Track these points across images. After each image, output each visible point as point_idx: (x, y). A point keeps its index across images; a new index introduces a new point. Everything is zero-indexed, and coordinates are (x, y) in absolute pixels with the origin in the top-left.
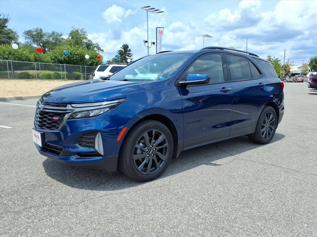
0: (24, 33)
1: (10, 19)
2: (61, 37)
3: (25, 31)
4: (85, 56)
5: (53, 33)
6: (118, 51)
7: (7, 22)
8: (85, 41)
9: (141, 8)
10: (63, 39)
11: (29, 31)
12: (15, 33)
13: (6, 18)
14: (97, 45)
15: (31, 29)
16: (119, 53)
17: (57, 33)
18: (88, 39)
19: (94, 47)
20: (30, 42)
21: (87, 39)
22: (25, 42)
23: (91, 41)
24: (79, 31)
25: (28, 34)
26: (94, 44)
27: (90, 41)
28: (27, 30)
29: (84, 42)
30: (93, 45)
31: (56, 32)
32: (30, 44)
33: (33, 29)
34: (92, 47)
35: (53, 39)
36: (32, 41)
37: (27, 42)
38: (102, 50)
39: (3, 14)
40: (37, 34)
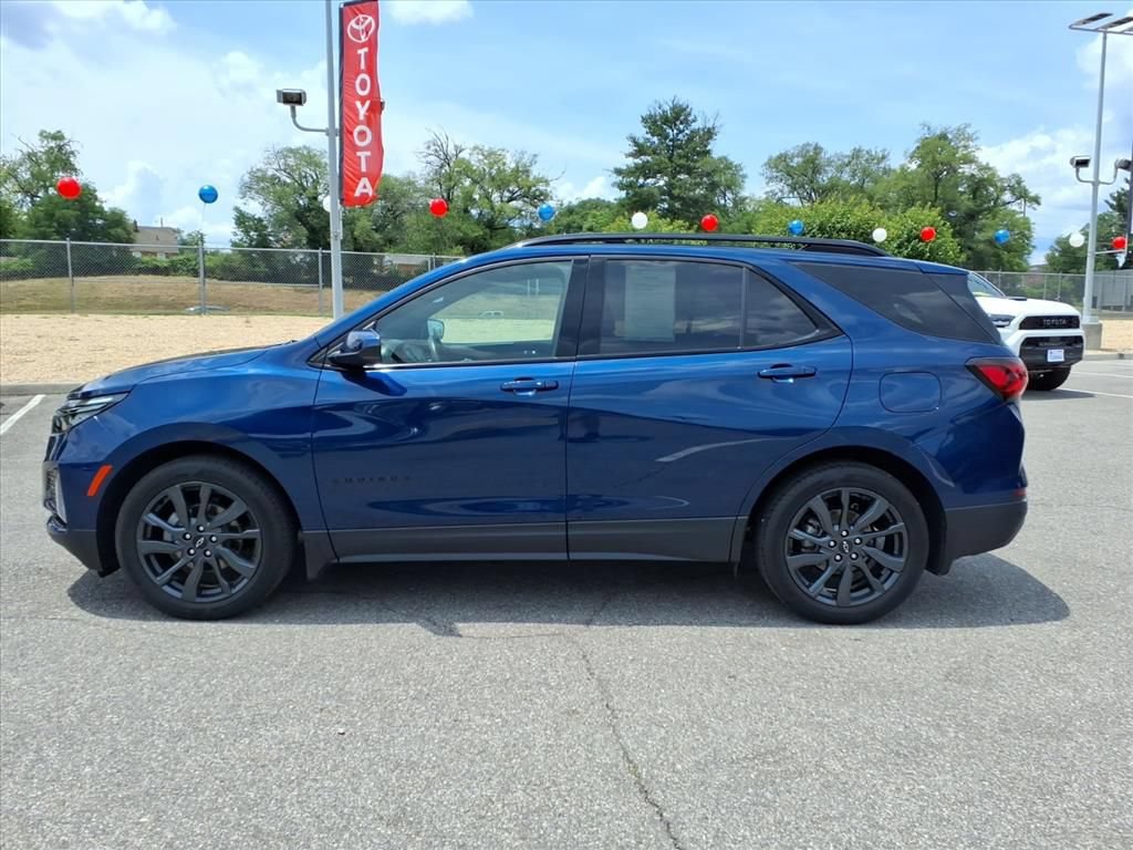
0: (765, 164)
1: (721, 126)
2: (882, 165)
3: (770, 159)
4: (871, 233)
5: (857, 154)
6: (1111, 195)
7: (711, 138)
8: (966, 170)
9: (1070, 27)
10: (887, 171)
11: (780, 157)
12: (738, 168)
13: (710, 125)
14: (1013, 182)
15: (789, 148)
16: (1115, 203)
17: (868, 152)
18: (980, 160)
19: (1003, 190)
20: (781, 191)
21: (976, 162)
22: (767, 193)
23: (990, 169)
24: (950, 136)
25: (777, 168)
26: (1002, 180)
27: (987, 168)
28: (775, 154)
29: (964, 173)
30: (999, 184)
31: (866, 148)
32: (779, 199)
33: (794, 148)
34: (991, 189)
35: (854, 175)
36: (786, 189)
37: (771, 191)
38: (1036, 200)
39: (703, 113)
40: (804, 162)
